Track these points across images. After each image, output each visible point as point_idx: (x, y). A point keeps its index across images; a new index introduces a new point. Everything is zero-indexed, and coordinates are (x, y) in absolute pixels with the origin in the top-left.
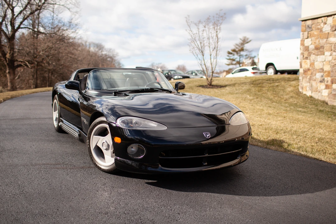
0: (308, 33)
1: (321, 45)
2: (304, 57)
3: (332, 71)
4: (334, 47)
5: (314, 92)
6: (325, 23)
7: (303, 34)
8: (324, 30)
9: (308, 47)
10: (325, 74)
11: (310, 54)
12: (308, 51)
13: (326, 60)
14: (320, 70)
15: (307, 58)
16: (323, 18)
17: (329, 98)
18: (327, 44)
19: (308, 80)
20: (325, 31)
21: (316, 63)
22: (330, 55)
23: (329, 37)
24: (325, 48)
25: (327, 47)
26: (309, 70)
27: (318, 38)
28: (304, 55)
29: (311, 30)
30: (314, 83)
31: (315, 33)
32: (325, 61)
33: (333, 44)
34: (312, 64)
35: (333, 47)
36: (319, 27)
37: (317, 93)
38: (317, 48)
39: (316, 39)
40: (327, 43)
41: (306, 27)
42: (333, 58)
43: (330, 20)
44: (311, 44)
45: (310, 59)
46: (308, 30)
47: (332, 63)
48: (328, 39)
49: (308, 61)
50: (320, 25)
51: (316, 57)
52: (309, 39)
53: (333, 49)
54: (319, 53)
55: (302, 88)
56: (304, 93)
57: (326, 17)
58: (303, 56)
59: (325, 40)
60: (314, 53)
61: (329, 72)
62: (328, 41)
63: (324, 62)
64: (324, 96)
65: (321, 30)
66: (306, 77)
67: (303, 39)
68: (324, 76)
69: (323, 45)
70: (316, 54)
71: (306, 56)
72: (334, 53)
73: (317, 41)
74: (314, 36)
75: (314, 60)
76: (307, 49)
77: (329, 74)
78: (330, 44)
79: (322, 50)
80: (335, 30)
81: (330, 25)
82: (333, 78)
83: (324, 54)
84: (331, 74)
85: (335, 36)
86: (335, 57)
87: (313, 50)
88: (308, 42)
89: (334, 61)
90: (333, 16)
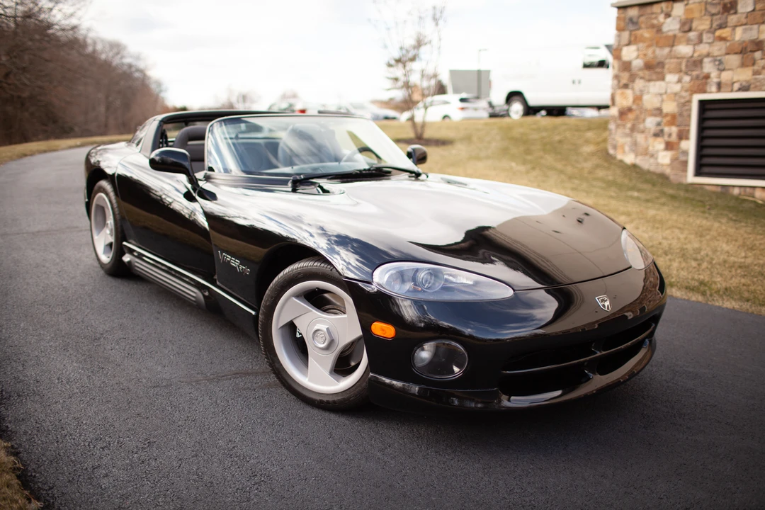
0: (630, 35)
1: (658, 60)
2: (621, 84)
3: (681, 115)
4: (687, 66)
5: (642, 155)
6: (668, 15)
7: (619, 35)
8: (665, 28)
9: (630, 63)
10: (665, 120)
11: (633, 78)
12: (630, 71)
13: (669, 91)
14: (654, 112)
15: (626, 86)
16: (663, 5)
17: (673, 169)
18: (671, 58)
19: (627, 131)
20: (668, 31)
21: (646, 97)
22: (678, 82)
23: (676, 44)
24: (667, 67)
25: (670, 63)
26: (630, 110)
27: (652, 46)
28: (621, 80)
29: (637, 27)
30: (640, 138)
31: (646, 34)
32: (666, 93)
33: (685, 58)
34: (638, 99)
35: (684, 65)
36: (655, 22)
37: (647, 157)
38: (648, 66)
39: (649, 46)
41: (627, 21)
42: (682, 87)
43: (678, 8)
44: (637, 57)
45: (633, 89)
46: (631, 27)
47: (681, 97)
48: (675, 48)
49: (629, 92)
50: (656, 18)
51: (647, 84)
52: (633, 48)
53: (684, 67)
54: (654, 77)
55: (615, 147)
56: (619, 157)
57: (670, 3)
59: (667, 50)
60: (642, 75)
61: (673, 116)
62: (673, 53)
63: (664, 97)
64: (662, 165)
65: (659, 29)
66: (624, 126)
67: (619, 45)
68: (662, 124)
69: (662, 60)
70: (647, 77)
71: (624, 81)
72: (687, 79)
73: (650, 52)
74: (642, 40)
75: (641, 91)
76: (626, 66)
77: (673, 119)
78: (678, 58)
79: (658, 70)
80: (690, 30)
81: (678, 19)
82: (682, 128)
83: (663, 79)
84: (679, 120)
85: (688, 42)
86: (687, 86)
87: (641, 69)
88: (629, 53)
89: (686, 95)
90: (685, 2)
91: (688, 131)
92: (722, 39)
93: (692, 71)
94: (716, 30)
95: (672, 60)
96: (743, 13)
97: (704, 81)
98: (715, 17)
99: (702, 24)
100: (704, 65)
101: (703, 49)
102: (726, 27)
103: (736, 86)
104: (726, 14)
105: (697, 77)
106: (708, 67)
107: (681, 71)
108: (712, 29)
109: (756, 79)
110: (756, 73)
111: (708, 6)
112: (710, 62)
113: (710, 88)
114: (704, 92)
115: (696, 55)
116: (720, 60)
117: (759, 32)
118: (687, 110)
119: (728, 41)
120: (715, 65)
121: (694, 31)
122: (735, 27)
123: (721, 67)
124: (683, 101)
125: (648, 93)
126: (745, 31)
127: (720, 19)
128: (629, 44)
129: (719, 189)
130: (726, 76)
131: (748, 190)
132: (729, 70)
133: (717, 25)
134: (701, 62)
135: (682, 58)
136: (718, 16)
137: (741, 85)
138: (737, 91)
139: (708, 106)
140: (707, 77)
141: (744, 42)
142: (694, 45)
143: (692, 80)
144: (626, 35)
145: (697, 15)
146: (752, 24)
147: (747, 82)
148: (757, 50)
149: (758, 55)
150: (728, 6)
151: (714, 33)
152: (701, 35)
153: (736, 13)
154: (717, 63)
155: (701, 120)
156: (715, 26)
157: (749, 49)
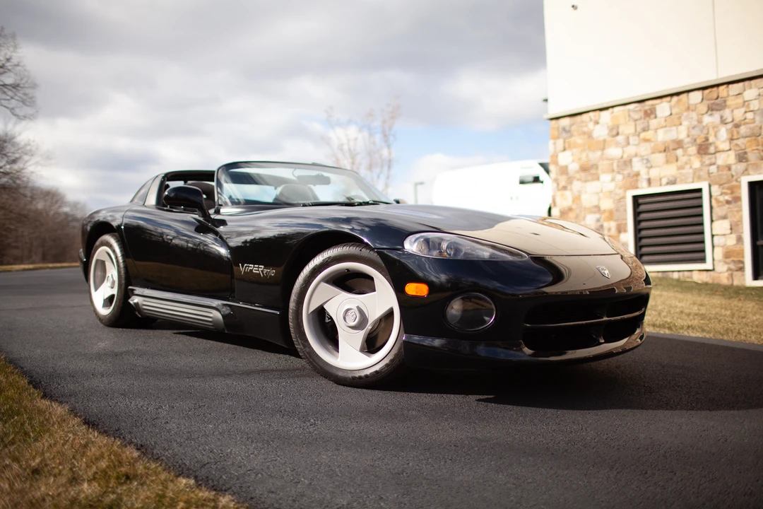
0: (564, 142)
1: (592, 163)
2: (560, 186)
3: (617, 210)
4: (618, 166)
6: (597, 123)
7: (555, 144)
8: (595, 135)
9: (566, 167)
10: (603, 216)
11: (570, 180)
12: (567, 174)
13: (604, 191)
14: (593, 210)
15: (565, 188)
16: (591, 114)
18: (603, 160)
20: (598, 137)
21: (584, 197)
22: (612, 181)
23: (606, 147)
24: (600, 168)
25: (603, 165)
26: (570, 209)
27: (585, 150)
28: (560, 183)
29: (570, 135)
31: (579, 140)
32: (602, 191)
33: (615, 159)
34: (577, 199)
35: (615, 165)
36: (585, 129)
38: (584, 169)
39: (582, 151)
40: (602, 158)
41: (561, 130)
42: (616, 185)
43: (605, 116)
44: (573, 161)
45: (571, 190)
46: (564, 135)
47: (615, 194)
48: (606, 151)
49: (568, 193)
50: (586, 126)
51: (584, 185)
52: (568, 153)
53: (615, 168)
54: (590, 178)
57: (598, 113)
58: (558, 184)
59: (599, 153)
60: (578, 177)
61: (611, 212)
62: (604, 156)
63: (601, 195)
65: (589, 135)
67: (555, 151)
68: (602, 220)
69: (595, 162)
70: (583, 179)
71: (562, 184)
72: (619, 177)
73: (584, 156)
74: (575, 146)
75: (580, 192)
76: (564, 170)
77: (611, 215)
78: (610, 160)
79: (593, 171)
80: (618, 134)
81: (606, 126)
82: (620, 222)
83: (598, 179)
84: (616, 215)
85: (617, 144)
86: (620, 183)
87: (577, 172)
88: (565, 159)
89: (620, 192)
90: (611, 110)
91: (626, 224)
92: (646, 140)
93: (623, 170)
94: (640, 133)
95: (604, 162)
96: (661, 118)
97: (635, 178)
98: (638, 122)
99: (627, 129)
100: (633, 164)
101: (631, 150)
102: (648, 130)
103: (664, 181)
104: (647, 119)
105: (629, 175)
106: (637, 166)
107: (613, 171)
108: (637, 133)
109: (680, 173)
110: (680, 168)
111: (631, 113)
112: (639, 161)
113: (641, 184)
114: (637, 188)
115: (625, 156)
116: (647, 159)
117: (677, 133)
118: (622, 206)
119: (652, 142)
121: (621, 135)
122: (656, 130)
123: (649, 165)
124: (617, 197)
125: (586, 192)
126: (666, 133)
127: (643, 123)
128: (564, 150)
129: (660, 275)
130: (654, 173)
131: (686, 273)
132: (655, 167)
133: (641, 129)
134: (630, 161)
135: (612, 159)
136: (642, 121)
137: (668, 179)
138: (665, 185)
139: (641, 201)
140: (638, 174)
141: (666, 142)
142: (623, 147)
143: (624, 178)
144: (560, 143)
145: (621, 121)
146: (670, 126)
147: (673, 176)
148: (679, 148)
149: (679, 152)
150: (649, 112)
151: (639, 135)
152: (628, 138)
153: (656, 117)
154: (645, 162)
155: (636, 214)
156: (638, 130)
157: (671, 148)
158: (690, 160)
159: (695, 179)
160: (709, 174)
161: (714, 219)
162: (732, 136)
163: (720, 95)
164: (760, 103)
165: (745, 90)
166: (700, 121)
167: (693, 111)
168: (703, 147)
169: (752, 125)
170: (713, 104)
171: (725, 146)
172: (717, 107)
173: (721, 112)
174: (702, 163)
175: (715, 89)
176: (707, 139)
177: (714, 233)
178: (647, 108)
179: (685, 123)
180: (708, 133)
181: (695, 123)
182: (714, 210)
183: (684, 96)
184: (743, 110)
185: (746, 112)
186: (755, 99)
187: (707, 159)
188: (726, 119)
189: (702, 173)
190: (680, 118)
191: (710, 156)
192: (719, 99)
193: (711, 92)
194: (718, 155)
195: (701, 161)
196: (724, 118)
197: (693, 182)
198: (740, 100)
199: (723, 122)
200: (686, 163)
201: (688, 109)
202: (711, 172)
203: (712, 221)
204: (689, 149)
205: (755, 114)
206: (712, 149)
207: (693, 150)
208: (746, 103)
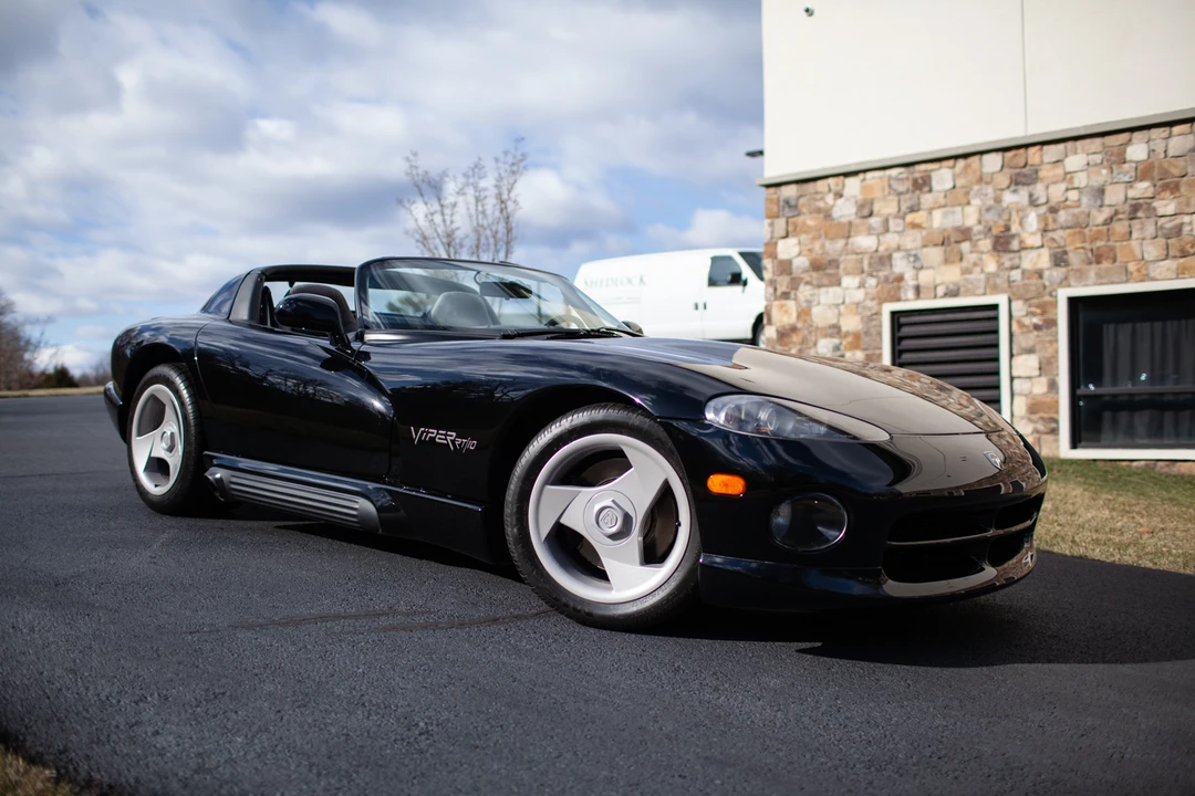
0: (787, 222)
1: (829, 258)
2: (779, 293)
3: (867, 333)
4: (870, 264)
6: (839, 195)
7: (772, 225)
8: (836, 213)
9: (789, 262)
10: (844, 343)
11: (795, 283)
12: (791, 273)
13: (847, 301)
14: (830, 331)
15: (786, 296)
16: (831, 181)
18: (847, 254)
20: (841, 217)
21: (815, 310)
22: (859, 287)
23: (853, 234)
24: (842, 266)
25: (847, 261)
26: (794, 329)
27: (819, 237)
28: (778, 286)
29: (796, 213)
31: (810, 221)
32: (843, 303)
33: (866, 253)
34: (804, 313)
35: (866, 263)
36: (821, 204)
38: (816, 266)
39: (814, 239)
40: (846, 250)
41: (781, 203)
42: (867, 294)
43: (853, 185)
44: (800, 254)
45: (795, 299)
46: (787, 212)
47: (864, 308)
48: (851, 240)
49: (791, 304)
50: (822, 199)
51: (816, 291)
52: (792, 241)
53: (866, 267)
54: (825, 281)
57: (841, 178)
58: (775, 290)
59: (840, 243)
60: (808, 279)
61: (857, 336)
62: (849, 246)
63: (842, 308)
65: (828, 215)
67: (772, 238)
68: (842, 348)
69: (835, 257)
70: (815, 282)
71: (782, 288)
72: (872, 282)
73: (817, 246)
74: (806, 230)
75: (809, 302)
76: (785, 267)
77: (857, 341)
78: (857, 254)
79: (829, 271)
80: (871, 214)
81: (853, 200)
82: (869, 352)
84: (865, 340)
85: (870, 230)
86: (873, 291)
87: (805, 271)
88: (788, 249)
89: (872, 304)
90: (861, 176)
91: (880, 356)
92: (915, 226)
93: (879, 271)
94: (905, 214)
95: (849, 257)
96: (939, 192)
97: (895, 284)
98: (902, 197)
99: (887, 207)
100: (894, 262)
101: (891, 240)
102: (918, 210)
103: (940, 291)
104: (918, 192)
105: (886, 279)
106: (900, 265)
107: (863, 272)
108: (901, 213)
109: (966, 280)
110: (966, 271)
111: (892, 182)
112: (902, 258)
113: (906, 295)
114: (899, 300)
115: (881, 249)
116: (915, 256)
117: (963, 216)
118: (875, 326)
119: (924, 228)
120: (909, 261)
121: (877, 216)
122: (930, 211)
123: (918, 265)
124: (868, 313)
125: (819, 304)
126: (945, 215)
127: (910, 199)
128: (786, 236)
130: (925, 277)
132: (928, 268)
133: (907, 208)
134: (890, 257)
135: (863, 253)
136: (908, 196)
137: (947, 288)
138: (941, 297)
139: (903, 320)
140: (900, 278)
141: (945, 230)
142: (878, 235)
143: (878, 284)
144: (781, 223)
145: (877, 194)
146: (952, 206)
147: (955, 284)
148: (964, 240)
149: (965, 246)
150: (920, 181)
151: (904, 219)
152: (886, 222)
153: (930, 191)
154: (912, 259)
155: (896, 340)
156: (903, 208)
157: (952, 240)
158: (981, 259)
159: (988, 290)
160: (1010, 282)
161: (1015, 352)
162: (1046, 225)
163: (1030, 162)
164: (1088, 177)
165: (1066, 156)
166: (998, 200)
167: (987, 183)
168: (1002, 240)
169: (1076, 211)
170: (1018, 174)
171: (1035, 240)
172: (1024, 180)
173: (1031, 188)
174: (1000, 265)
175: (1022, 151)
176: (1008, 228)
177: (1015, 374)
178: (917, 175)
179: (976, 202)
180: (1009, 220)
181: (991, 202)
182: (1014, 339)
183: (975, 159)
184: (1063, 186)
185: (1067, 190)
186: (1082, 171)
187: (1007, 260)
188: (1037, 199)
189: (999, 281)
190: (967, 193)
191: (1012, 255)
192: (1028, 168)
193: (1015, 155)
194: (1023, 253)
195: (998, 262)
196: (1035, 197)
197: (984, 294)
198: (1059, 171)
199: (1033, 203)
200: (975, 264)
201: (980, 180)
202: (1012, 279)
203: (1012, 356)
204: (981, 243)
205: (1081, 193)
206: (1015, 245)
207: (986, 244)
208: (1068, 176)
